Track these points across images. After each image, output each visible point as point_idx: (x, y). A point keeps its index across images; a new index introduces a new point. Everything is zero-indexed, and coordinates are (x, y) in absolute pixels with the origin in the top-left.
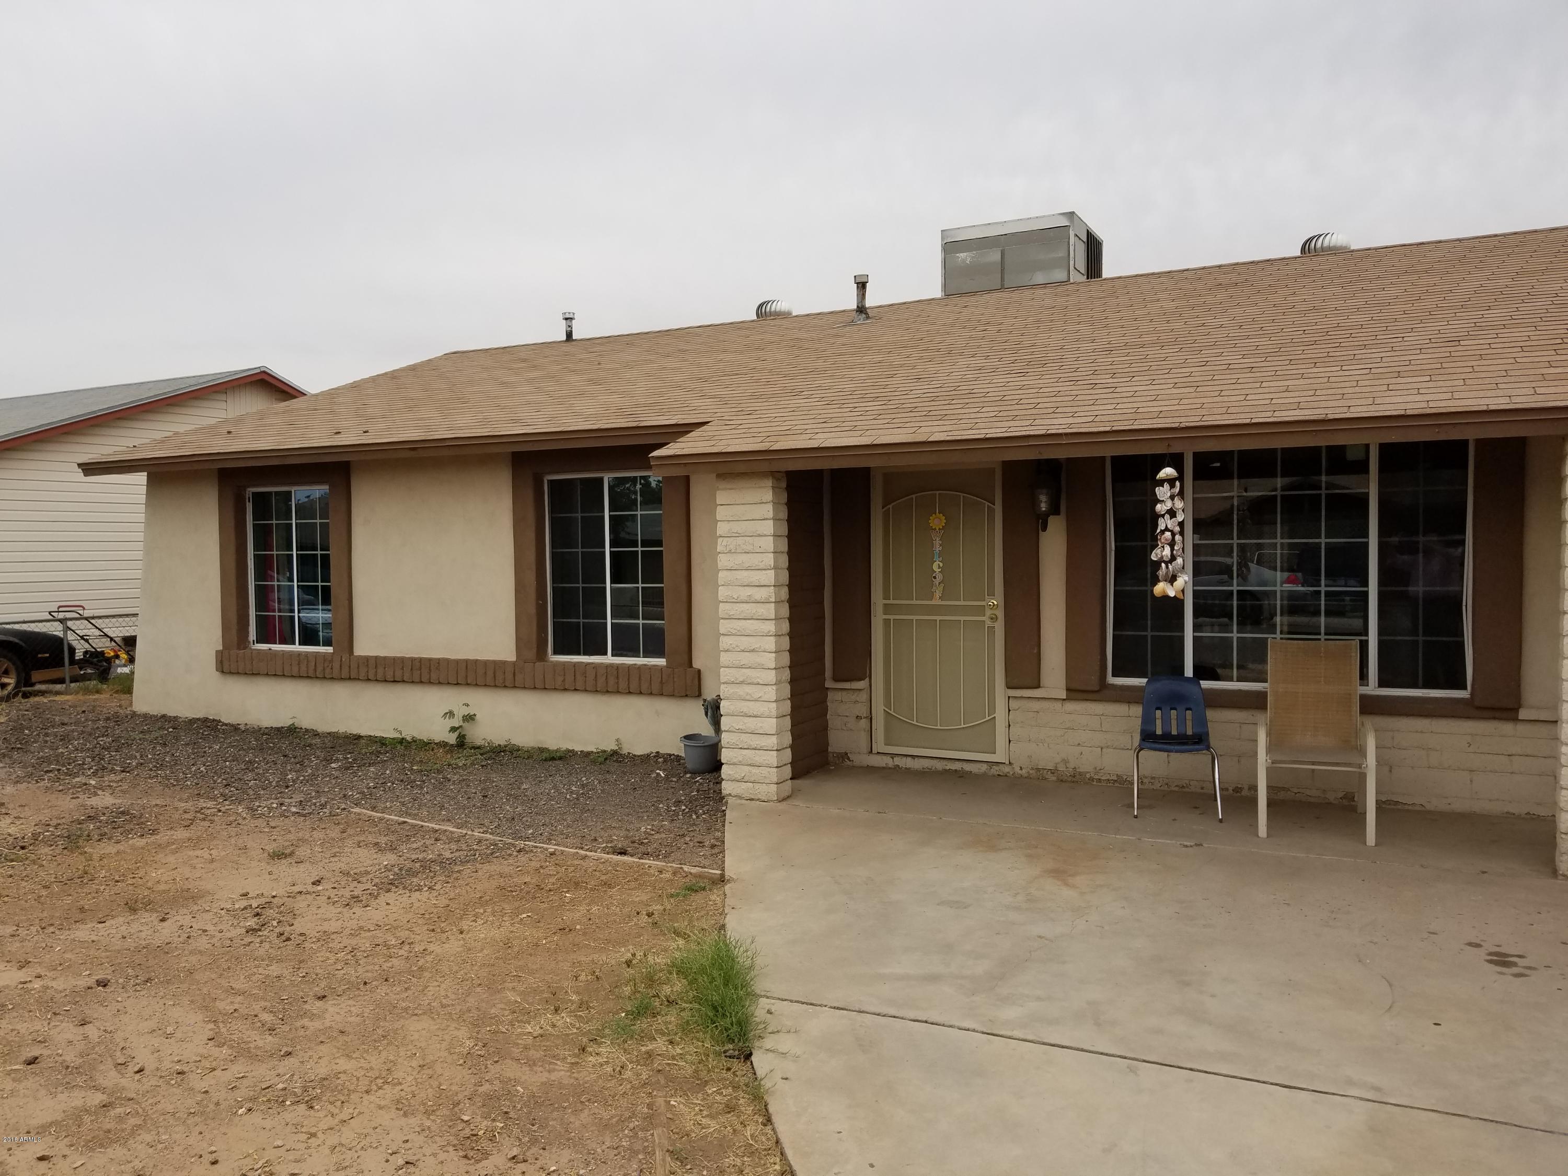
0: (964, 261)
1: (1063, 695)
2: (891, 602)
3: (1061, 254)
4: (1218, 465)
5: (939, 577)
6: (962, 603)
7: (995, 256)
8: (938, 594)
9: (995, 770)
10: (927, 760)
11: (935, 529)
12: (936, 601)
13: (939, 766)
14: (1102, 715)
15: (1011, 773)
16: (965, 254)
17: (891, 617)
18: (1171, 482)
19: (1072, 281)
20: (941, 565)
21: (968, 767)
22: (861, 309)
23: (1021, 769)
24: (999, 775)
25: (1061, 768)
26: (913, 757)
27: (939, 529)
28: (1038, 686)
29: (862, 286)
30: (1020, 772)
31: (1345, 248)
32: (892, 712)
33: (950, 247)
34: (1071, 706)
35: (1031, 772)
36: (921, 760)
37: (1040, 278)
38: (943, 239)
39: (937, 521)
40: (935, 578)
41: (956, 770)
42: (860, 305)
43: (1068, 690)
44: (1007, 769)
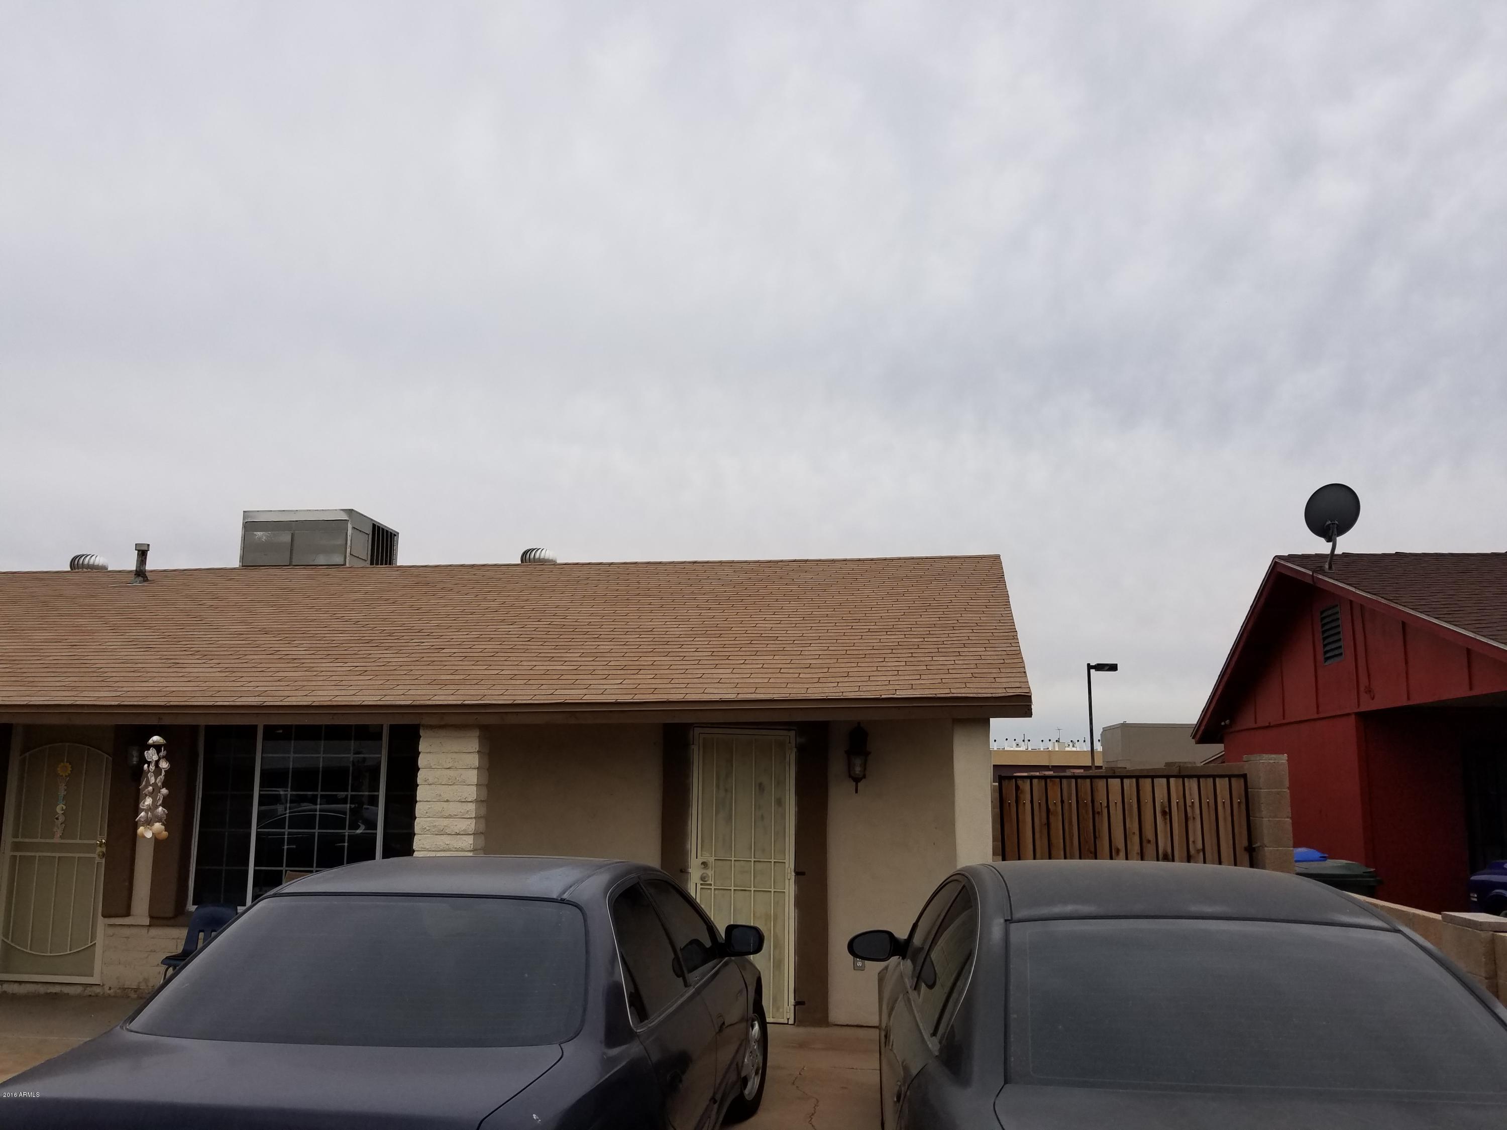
0: (260, 538)
1: (147, 921)
2: (20, 840)
3: (340, 542)
4: (281, 731)
5: (61, 819)
6: (78, 841)
7: (286, 538)
8: (59, 834)
9: (89, 991)
10: (32, 985)
11: (62, 776)
12: (57, 840)
13: (42, 989)
14: (178, 938)
15: (102, 993)
16: (262, 533)
17: (18, 854)
18: (158, 747)
19: (347, 565)
20: (64, 807)
21: (66, 990)
22: (140, 573)
23: (110, 989)
24: (90, 995)
25: (143, 986)
26: (20, 982)
27: (66, 776)
28: (128, 914)
29: (143, 553)
30: (109, 992)
31: (552, 561)
32: (9, 942)
33: (250, 526)
34: (154, 932)
35: (118, 991)
36: (28, 985)
37: (321, 560)
38: (244, 519)
39: (64, 769)
40: (57, 819)
41: (55, 993)
42: (138, 570)
43: (152, 917)
44: (98, 990)
